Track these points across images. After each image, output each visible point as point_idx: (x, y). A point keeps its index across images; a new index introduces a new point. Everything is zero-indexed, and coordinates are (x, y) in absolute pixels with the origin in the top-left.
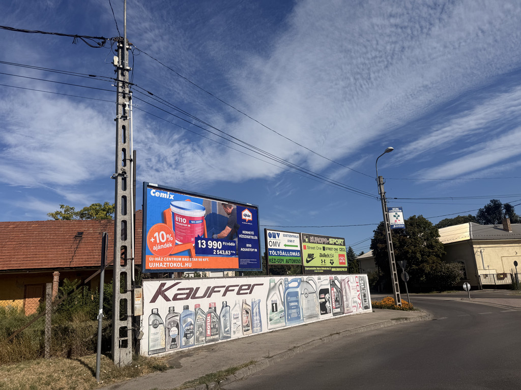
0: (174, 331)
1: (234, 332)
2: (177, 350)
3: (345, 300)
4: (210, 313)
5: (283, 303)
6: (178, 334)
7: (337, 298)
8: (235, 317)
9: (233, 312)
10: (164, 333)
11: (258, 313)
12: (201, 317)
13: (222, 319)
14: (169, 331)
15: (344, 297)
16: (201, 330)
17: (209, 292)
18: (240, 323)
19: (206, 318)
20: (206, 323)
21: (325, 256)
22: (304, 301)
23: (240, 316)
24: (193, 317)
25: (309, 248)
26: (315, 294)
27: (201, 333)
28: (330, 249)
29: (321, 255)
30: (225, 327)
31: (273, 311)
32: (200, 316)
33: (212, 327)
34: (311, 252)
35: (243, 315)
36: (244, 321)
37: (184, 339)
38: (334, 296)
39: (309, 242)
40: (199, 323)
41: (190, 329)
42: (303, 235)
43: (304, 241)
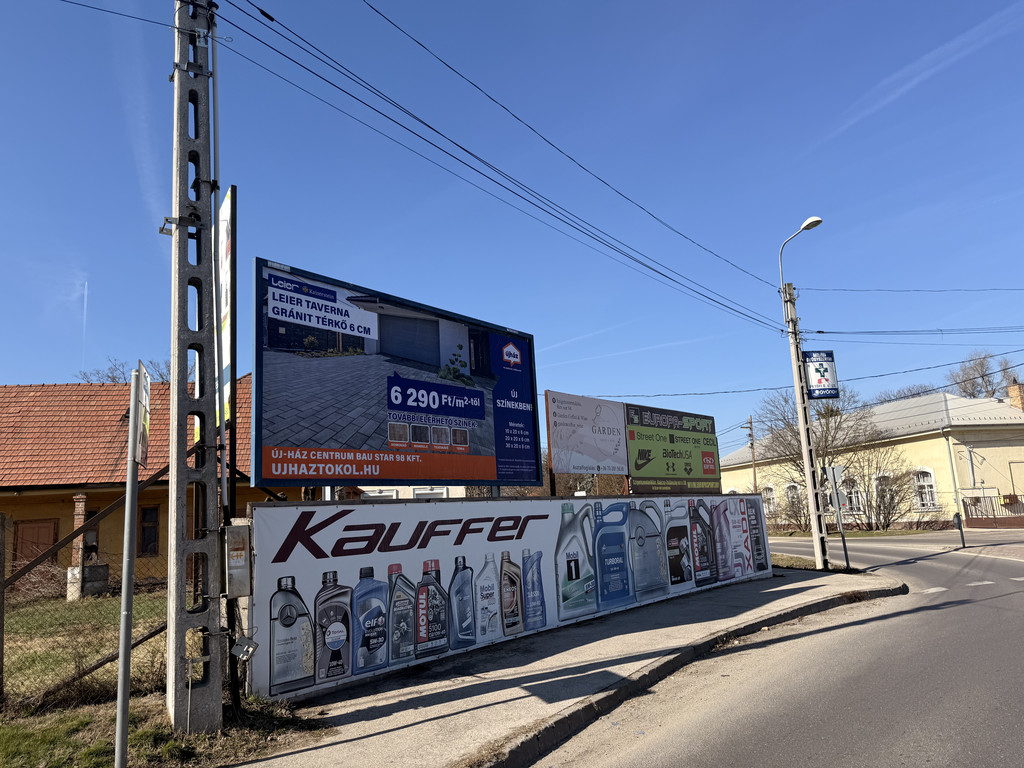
0: (337, 631)
1: (484, 629)
2: (346, 680)
3: (719, 551)
4: (424, 585)
5: (592, 560)
6: (348, 639)
7: (703, 547)
8: (485, 593)
9: (480, 583)
10: (311, 638)
11: (536, 584)
12: (403, 597)
13: (454, 600)
14: (324, 633)
15: (718, 545)
16: (406, 628)
17: (424, 534)
18: (495, 607)
19: (417, 598)
20: (416, 609)
21: (673, 454)
22: (636, 554)
23: (496, 591)
24: (386, 595)
25: (641, 436)
26: (658, 538)
27: (404, 635)
28: (684, 440)
29: (666, 454)
30: (463, 619)
31: (570, 578)
32: (403, 595)
33: (431, 618)
34: (645, 445)
35: (504, 590)
36: (505, 604)
37: (361, 651)
38: (697, 543)
39: (641, 423)
40: (399, 609)
41: (377, 626)
42: (629, 407)
43: (630, 421)
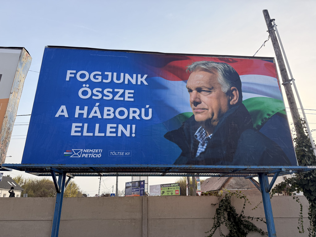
21: (169, 191)
25: (163, 189)
28: (171, 188)
29: (167, 191)
34: (163, 190)
39: (163, 187)
42: (161, 185)
43: (161, 187)
